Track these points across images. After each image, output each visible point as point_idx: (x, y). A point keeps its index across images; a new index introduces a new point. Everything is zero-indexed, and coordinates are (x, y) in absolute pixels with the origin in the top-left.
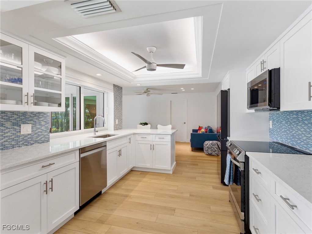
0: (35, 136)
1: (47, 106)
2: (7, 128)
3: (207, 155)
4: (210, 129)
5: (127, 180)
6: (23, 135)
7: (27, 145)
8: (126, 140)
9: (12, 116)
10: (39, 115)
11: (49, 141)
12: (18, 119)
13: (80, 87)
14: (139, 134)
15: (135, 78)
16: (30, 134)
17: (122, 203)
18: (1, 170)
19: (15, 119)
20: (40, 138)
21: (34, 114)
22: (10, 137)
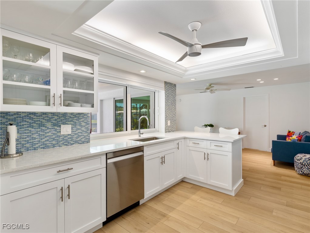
0: (75, 136)
1: (79, 107)
2: (48, 128)
3: (301, 174)
4: (306, 136)
5: (173, 193)
6: (63, 135)
7: (67, 145)
8: (173, 145)
9: (53, 117)
10: (79, 116)
11: (89, 142)
12: (59, 120)
13: (127, 87)
14: (190, 139)
15: (186, 71)
16: (70, 135)
17: (155, 224)
18: (1, 174)
19: (56, 120)
20: (80, 138)
21: (74, 115)
22: (51, 137)
